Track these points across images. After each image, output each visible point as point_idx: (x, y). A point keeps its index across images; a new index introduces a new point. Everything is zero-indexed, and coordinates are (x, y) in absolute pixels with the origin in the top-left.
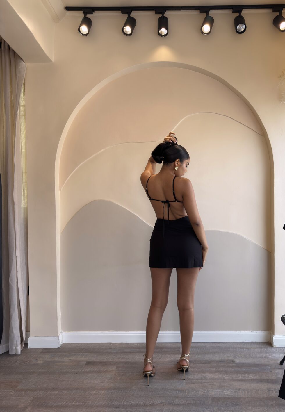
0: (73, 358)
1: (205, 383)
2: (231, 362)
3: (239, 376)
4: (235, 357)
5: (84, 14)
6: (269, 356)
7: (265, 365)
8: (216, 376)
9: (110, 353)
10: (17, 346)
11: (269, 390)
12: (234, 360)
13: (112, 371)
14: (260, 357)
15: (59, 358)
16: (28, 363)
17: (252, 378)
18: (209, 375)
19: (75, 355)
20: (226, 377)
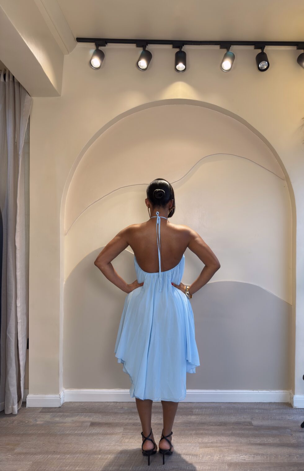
0: (76, 418)
1: (221, 447)
2: (249, 424)
3: (258, 440)
4: (252, 419)
5: (96, 46)
6: (289, 418)
7: (286, 428)
8: (232, 439)
9: (116, 413)
10: (13, 404)
11: (290, 456)
12: (251, 422)
13: (119, 433)
14: (280, 419)
15: (61, 418)
16: (25, 424)
17: (272, 441)
18: (224, 439)
19: (78, 415)
20: (242, 441)
